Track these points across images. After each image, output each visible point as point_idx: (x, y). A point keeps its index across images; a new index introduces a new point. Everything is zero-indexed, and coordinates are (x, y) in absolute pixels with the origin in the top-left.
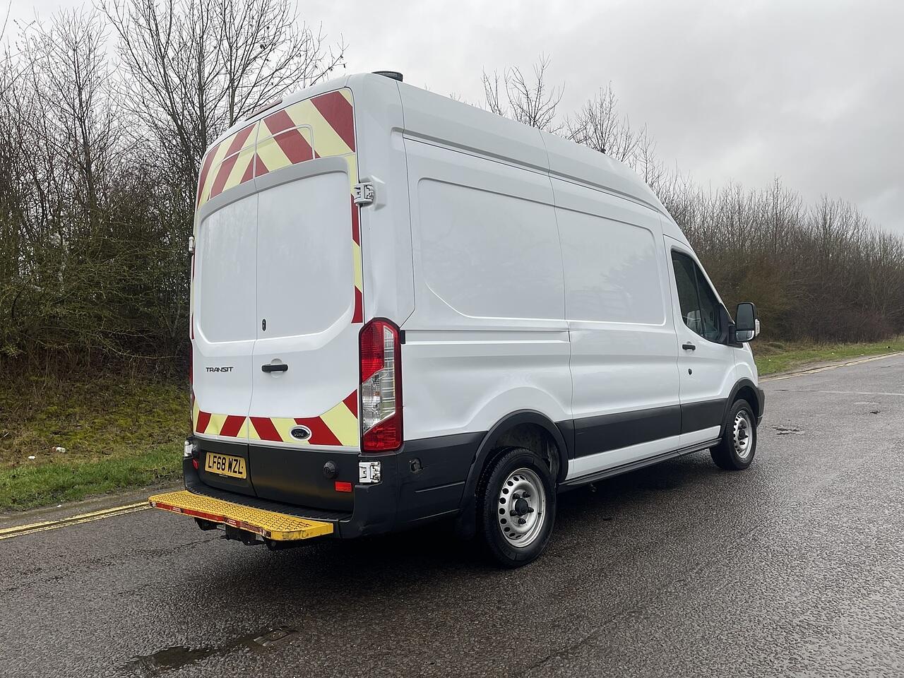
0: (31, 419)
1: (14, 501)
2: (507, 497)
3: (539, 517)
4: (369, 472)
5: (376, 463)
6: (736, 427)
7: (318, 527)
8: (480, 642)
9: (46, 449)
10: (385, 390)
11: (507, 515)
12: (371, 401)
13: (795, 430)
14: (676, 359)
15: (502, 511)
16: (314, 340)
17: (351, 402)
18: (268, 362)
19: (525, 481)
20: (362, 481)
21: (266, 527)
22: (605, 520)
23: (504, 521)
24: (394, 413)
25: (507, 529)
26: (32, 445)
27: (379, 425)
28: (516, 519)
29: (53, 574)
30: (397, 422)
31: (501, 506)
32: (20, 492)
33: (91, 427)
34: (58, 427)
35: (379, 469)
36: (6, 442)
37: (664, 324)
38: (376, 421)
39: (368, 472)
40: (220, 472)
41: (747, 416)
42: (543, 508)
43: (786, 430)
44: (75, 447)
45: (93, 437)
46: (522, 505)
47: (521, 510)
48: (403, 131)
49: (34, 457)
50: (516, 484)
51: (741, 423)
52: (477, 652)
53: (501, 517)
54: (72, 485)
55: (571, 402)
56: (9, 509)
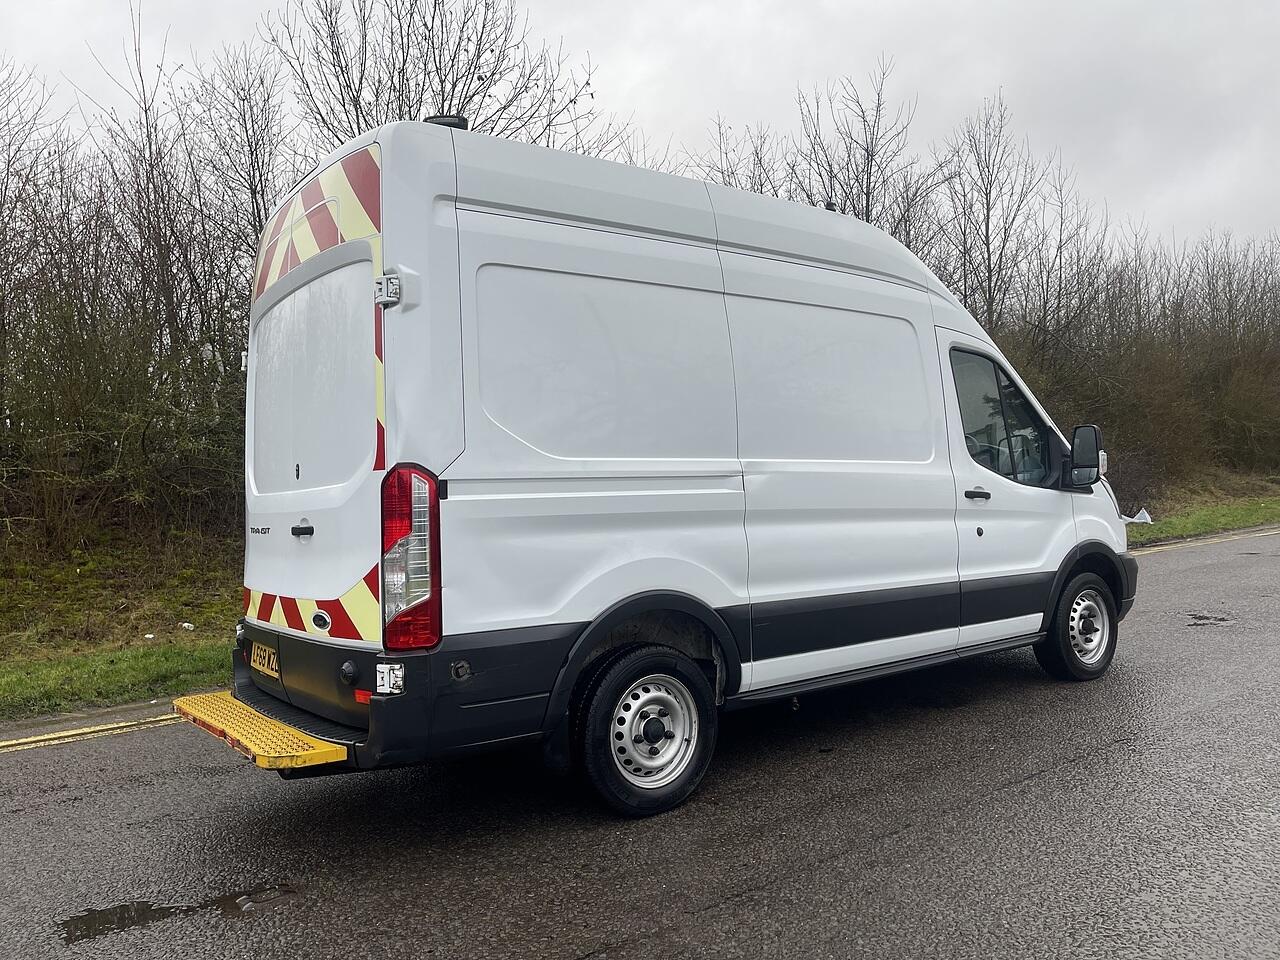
0: (159, 586)
1: (100, 694)
2: (628, 716)
3: (688, 745)
4: (389, 679)
5: (397, 667)
6: (1076, 616)
7: (327, 750)
8: (516, 925)
9: (170, 625)
10: (412, 564)
11: (627, 742)
12: (396, 579)
13: (1223, 620)
14: (955, 514)
15: (620, 736)
16: (335, 492)
17: (372, 580)
18: (298, 523)
19: (663, 694)
20: (380, 690)
21: (255, 749)
22: (821, 751)
23: (622, 750)
24: (427, 596)
25: (628, 762)
26: (155, 620)
27: (407, 613)
28: (644, 747)
29: (76, 794)
30: (433, 608)
31: (616, 728)
32: (110, 683)
33: (232, 597)
34: (191, 596)
35: (400, 673)
36: (122, 616)
37: (929, 461)
38: (403, 607)
39: (386, 678)
40: (260, 668)
41: (1099, 599)
42: (695, 733)
43: (1207, 618)
44: (207, 624)
45: (231, 610)
46: (653, 728)
47: (655, 735)
48: (456, 199)
49: (151, 636)
50: (644, 697)
51: (1086, 608)
52: (501, 939)
53: (615, 744)
54: (178, 674)
55: (748, 578)
56: (91, 704)
